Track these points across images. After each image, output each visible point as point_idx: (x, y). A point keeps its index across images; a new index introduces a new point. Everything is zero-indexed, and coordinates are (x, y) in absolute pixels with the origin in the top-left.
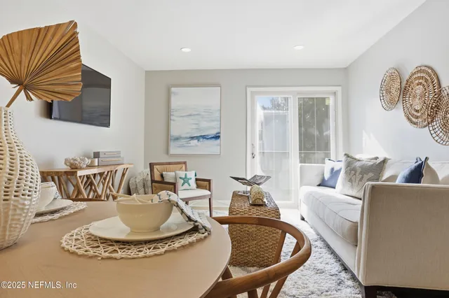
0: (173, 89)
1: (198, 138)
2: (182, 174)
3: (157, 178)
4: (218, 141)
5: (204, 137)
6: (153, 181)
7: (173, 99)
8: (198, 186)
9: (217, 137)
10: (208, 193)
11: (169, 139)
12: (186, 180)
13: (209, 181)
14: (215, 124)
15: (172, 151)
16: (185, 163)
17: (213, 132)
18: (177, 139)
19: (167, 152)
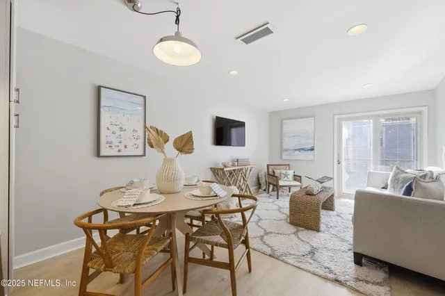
0: (284, 121)
1: (299, 150)
2: (284, 172)
3: (271, 173)
4: (313, 152)
5: (303, 149)
6: (269, 174)
7: (284, 126)
8: (295, 180)
9: (312, 149)
10: (300, 184)
11: (282, 150)
12: (286, 175)
13: (300, 177)
14: (311, 141)
15: (284, 157)
16: (289, 165)
17: (309, 146)
18: (286, 150)
19: (281, 158)
